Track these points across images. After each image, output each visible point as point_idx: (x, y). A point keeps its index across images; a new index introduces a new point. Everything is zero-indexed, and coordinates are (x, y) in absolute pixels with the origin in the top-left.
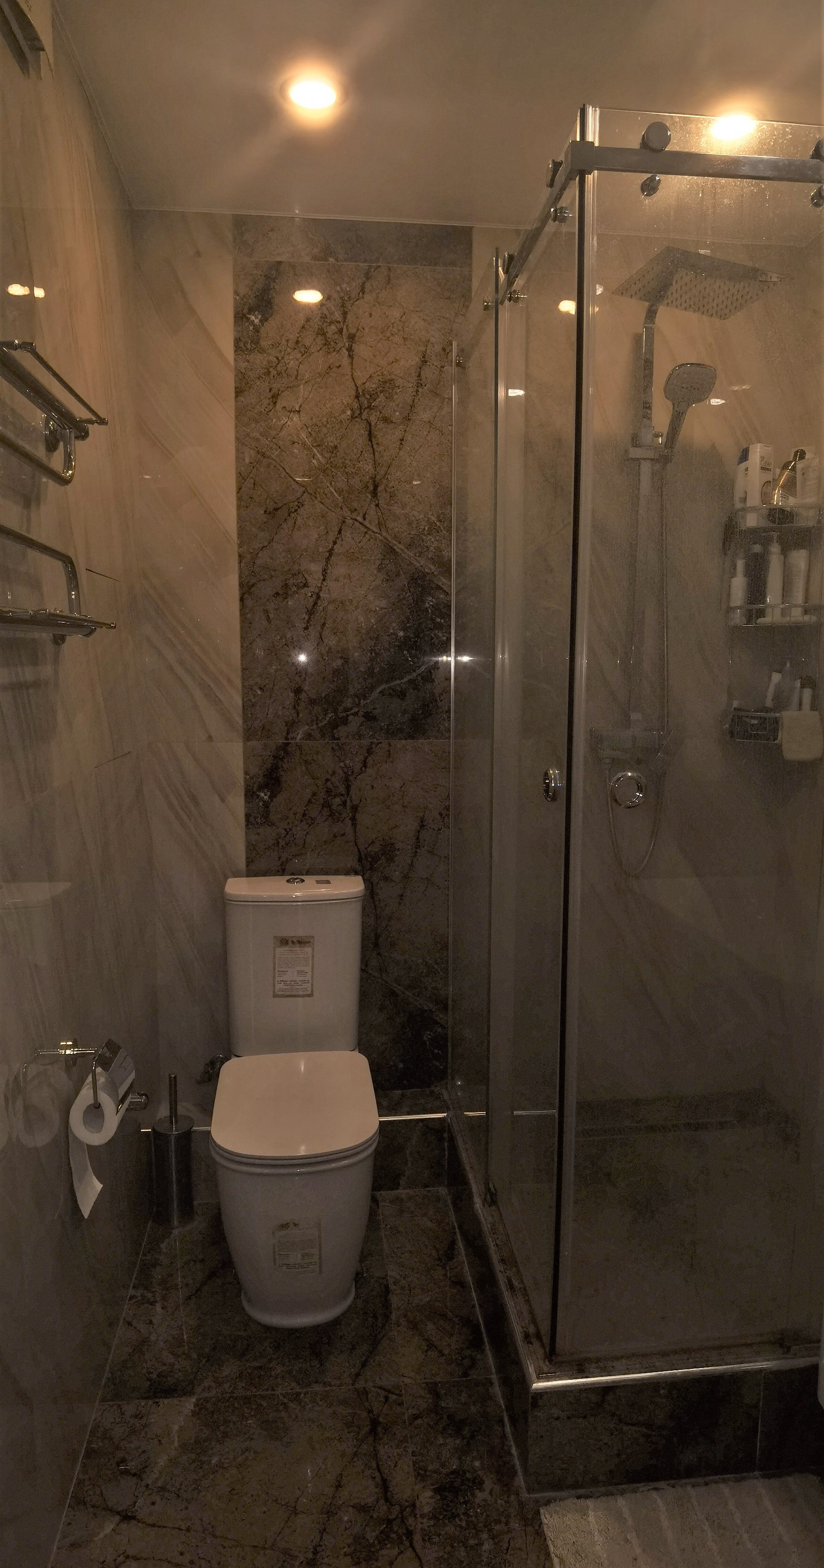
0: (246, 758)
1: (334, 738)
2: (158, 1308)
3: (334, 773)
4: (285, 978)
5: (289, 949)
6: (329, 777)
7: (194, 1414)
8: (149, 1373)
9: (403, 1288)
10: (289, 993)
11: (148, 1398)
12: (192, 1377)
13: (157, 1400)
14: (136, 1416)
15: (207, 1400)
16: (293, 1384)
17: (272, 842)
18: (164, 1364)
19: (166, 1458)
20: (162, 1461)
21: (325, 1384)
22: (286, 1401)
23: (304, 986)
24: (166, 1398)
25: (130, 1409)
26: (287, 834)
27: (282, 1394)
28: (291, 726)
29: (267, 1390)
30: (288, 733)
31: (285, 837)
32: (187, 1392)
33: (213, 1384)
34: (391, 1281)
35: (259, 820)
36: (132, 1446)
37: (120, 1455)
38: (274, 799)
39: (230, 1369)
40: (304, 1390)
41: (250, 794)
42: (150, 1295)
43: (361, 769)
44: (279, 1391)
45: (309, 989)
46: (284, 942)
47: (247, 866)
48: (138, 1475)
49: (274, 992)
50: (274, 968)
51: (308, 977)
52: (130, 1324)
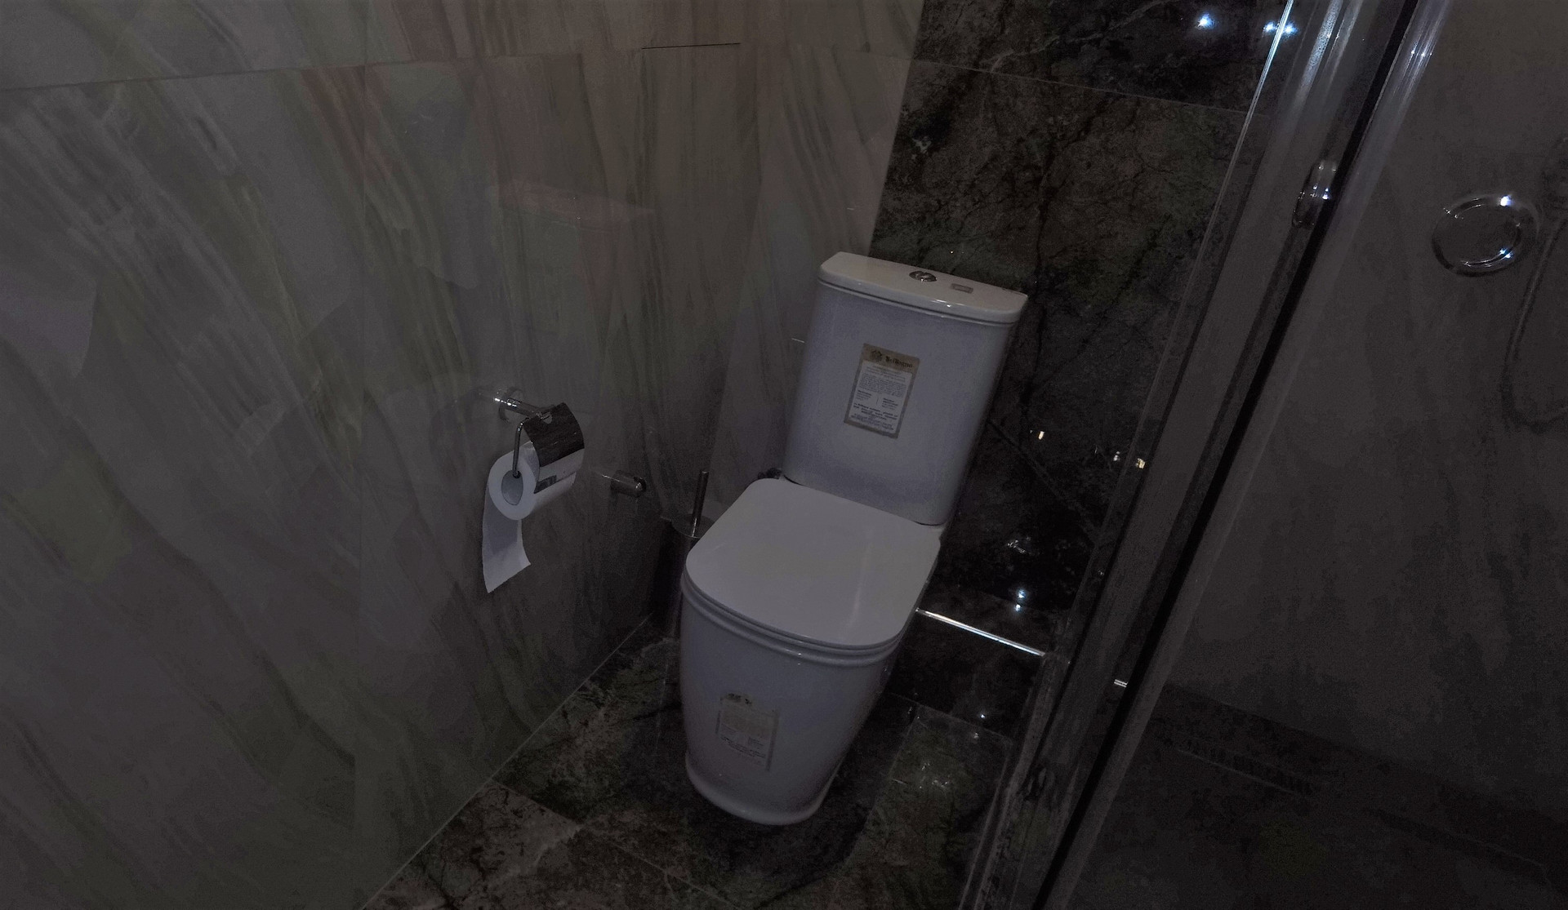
0: (910, 84)
1: (1050, 77)
2: (601, 713)
3: (1033, 132)
4: (864, 402)
5: (881, 366)
6: (1024, 136)
7: (570, 843)
8: (554, 776)
9: (880, 833)
10: (866, 424)
11: (538, 801)
12: (591, 804)
13: (545, 808)
14: (516, 812)
15: (590, 836)
16: (687, 872)
17: (916, 215)
18: (572, 775)
19: (518, 871)
20: (514, 871)
21: (721, 893)
22: (669, 886)
23: (888, 421)
24: (554, 811)
25: (515, 801)
26: (940, 208)
27: (669, 876)
28: (988, 45)
29: (657, 862)
30: (980, 57)
31: (936, 212)
32: (576, 817)
33: (606, 824)
34: (871, 816)
35: (905, 180)
36: (496, 841)
37: (479, 842)
38: (935, 153)
39: (631, 818)
40: (694, 887)
41: (903, 140)
42: (601, 694)
43: (1079, 133)
44: (667, 871)
45: (895, 427)
46: (876, 355)
47: (873, 241)
48: (485, 873)
49: (847, 415)
50: (854, 387)
51: (897, 411)
52: (565, 714)
